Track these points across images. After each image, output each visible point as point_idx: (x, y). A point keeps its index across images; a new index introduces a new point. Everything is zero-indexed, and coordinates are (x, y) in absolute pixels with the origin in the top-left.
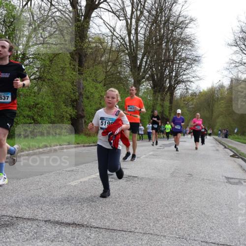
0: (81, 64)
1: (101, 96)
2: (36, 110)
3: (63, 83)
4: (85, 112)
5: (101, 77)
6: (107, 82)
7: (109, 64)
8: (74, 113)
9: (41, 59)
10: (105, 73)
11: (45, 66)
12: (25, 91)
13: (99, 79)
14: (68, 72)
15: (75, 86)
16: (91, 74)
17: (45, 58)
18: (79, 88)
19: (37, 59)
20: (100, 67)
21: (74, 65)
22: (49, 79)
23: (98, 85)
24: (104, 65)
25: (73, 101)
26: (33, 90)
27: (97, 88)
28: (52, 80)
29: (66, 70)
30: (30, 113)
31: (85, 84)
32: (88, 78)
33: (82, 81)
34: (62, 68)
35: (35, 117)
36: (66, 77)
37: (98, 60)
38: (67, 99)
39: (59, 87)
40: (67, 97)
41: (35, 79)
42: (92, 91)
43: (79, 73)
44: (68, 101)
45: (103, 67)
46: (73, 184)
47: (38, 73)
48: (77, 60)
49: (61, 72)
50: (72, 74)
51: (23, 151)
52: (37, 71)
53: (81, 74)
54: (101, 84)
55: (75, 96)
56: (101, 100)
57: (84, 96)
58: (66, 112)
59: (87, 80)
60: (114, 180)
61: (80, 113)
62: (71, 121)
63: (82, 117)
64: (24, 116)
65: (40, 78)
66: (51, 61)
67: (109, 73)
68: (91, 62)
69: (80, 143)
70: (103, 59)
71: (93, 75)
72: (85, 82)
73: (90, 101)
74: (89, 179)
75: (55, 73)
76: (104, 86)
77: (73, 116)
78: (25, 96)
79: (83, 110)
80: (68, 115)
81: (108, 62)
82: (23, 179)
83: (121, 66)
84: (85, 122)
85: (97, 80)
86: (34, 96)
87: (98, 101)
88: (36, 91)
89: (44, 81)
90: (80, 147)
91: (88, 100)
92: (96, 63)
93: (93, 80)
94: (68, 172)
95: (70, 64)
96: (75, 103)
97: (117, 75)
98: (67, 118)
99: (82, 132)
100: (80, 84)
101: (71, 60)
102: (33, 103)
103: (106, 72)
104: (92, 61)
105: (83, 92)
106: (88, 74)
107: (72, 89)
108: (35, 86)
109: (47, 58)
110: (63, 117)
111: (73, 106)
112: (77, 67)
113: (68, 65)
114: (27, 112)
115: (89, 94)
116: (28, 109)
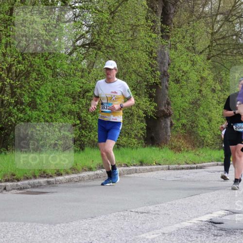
0: (166, 19)
1: (202, 78)
2: (84, 101)
3: (132, 54)
4: (172, 107)
5: (203, 43)
6: (214, 53)
7: (218, 18)
8: (152, 108)
9: (96, 9)
10: (210, 36)
11: (102, 23)
12: (66, 66)
13: (199, 47)
14: (142, 34)
15: (155, 58)
16: (184, 37)
18: (162, 63)
19: (88, 9)
20: (201, 24)
21: (153, 21)
22: (108, 47)
23: (199, 59)
24: (209, 20)
25: (150, 87)
26: (80, 66)
27: (194, 63)
28: (114, 48)
29: (139, 30)
30: (74, 108)
31: (173, 57)
32: (178, 45)
33: (167, 51)
34: (132, 25)
35: (82, 114)
36: (139, 43)
37: (197, 11)
38: (139, 83)
39: (125, 60)
40: (139, 79)
41: (83, 46)
42: (185, 69)
43: (162, 36)
44: (140, 87)
45: (207, 24)
46: (148, 237)
47: (88, 36)
48: (160, 12)
49: (131, 33)
50: (151, 36)
51: (60, 175)
52: (87, 32)
53: (165, 37)
54: (202, 56)
55: (155, 77)
56: (201, 85)
57: (171, 78)
58: (138, 106)
59: (176, 49)
60: (224, 233)
61: (163, 108)
62: (147, 123)
63: (167, 115)
64: (63, 112)
65: (92, 44)
66: (112, 13)
67: (217, 36)
69: (162, 162)
70: (207, 9)
71: (188, 39)
72: (173, 51)
73: (181, 87)
74: (179, 229)
75: (120, 35)
76: (209, 59)
77: (150, 114)
78: (66, 76)
79: (168, 104)
80: (141, 112)
81: (217, 15)
82: (59, 223)
83: (241, 23)
84: (172, 125)
85: (194, 49)
86: (82, 77)
87: (197, 87)
88: (85, 67)
89: (99, 49)
90: (162, 169)
91: (178, 86)
92: (194, 18)
93: (188, 48)
94: (141, 215)
95: (147, 19)
96: (154, 90)
97: (233, 40)
98: (139, 117)
99: (166, 143)
100: (165, 55)
101: (148, 11)
102: (79, 90)
103: (212, 34)
104: (187, 14)
105: (169, 71)
106: (179, 37)
107: (150, 64)
108: (84, 58)
109: (106, 7)
110: (132, 114)
111: (151, 96)
112: (159, 24)
113: (143, 21)
114: (68, 106)
115: (179, 74)
116: (70, 100)
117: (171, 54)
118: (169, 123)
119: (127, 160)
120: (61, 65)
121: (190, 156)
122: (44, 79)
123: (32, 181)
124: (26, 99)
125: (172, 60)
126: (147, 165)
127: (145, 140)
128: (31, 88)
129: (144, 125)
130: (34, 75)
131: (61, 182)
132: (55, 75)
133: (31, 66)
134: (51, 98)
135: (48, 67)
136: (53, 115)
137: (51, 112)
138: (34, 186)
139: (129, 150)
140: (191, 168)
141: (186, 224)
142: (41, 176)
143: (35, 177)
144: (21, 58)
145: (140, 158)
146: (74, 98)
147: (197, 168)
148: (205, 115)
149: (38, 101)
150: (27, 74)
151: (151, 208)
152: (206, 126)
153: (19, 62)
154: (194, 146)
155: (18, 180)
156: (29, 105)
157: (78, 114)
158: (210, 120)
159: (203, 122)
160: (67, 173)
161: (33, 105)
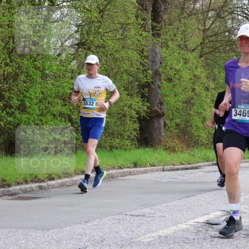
0: (156, 16)
1: (195, 76)
3: (123, 53)
4: (165, 107)
5: (195, 40)
6: (207, 50)
7: (210, 15)
8: (145, 108)
9: (84, 8)
10: (202, 33)
11: (91, 22)
12: (55, 68)
13: (191, 44)
14: (133, 32)
15: (147, 57)
16: (175, 35)
17: (90, 6)
18: (154, 62)
19: (76, 8)
20: (193, 21)
21: (144, 19)
22: (98, 47)
23: (190, 56)
24: (201, 17)
25: (142, 86)
26: (70, 67)
27: (186, 62)
28: (104, 48)
29: (129, 29)
30: (64, 110)
31: (165, 55)
32: (170, 43)
33: (158, 49)
34: (122, 24)
35: (73, 116)
36: (129, 42)
37: (188, 8)
38: (131, 83)
39: (116, 60)
40: (131, 79)
42: (177, 68)
43: (153, 34)
44: (132, 87)
45: (198, 21)
46: (144, 240)
47: (77, 36)
48: (150, 9)
49: (121, 31)
50: (141, 35)
51: (52, 179)
53: (156, 35)
54: (194, 54)
55: (146, 76)
56: (194, 84)
57: (163, 77)
58: (130, 106)
59: (168, 47)
61: (156, 108)
62: (140, 123)
63: (160, 115)
64: (54, 115)
65: (81, 44)
66: (101, 12)
67: (209, 33)
68: (175, 13)
69: (156, 163)
70: (198, 6)
71: (180, 36)
72: (164, 50)
73: (174, 86)
74: (175, 232)
75: (110, 34)
76: (201, 56)
77: (143, 114)
78: (56, 77)
79: (161, 103)
80: (134, 113)
81: (208, 12)
82: (53, 229)
83: (233, 19)
84: (165, 124)
85: (186, 46)
86: (72, 78)
87: (189, 86)
88: (75, 68)
89: (89, 49)
90: (157, 171)
91: (170, 85)
92: (185, 14)
93: (179, 46)
94: (136, 218)
95: (137, 17)
96: (146, 90)
97: (226, 36)
98: (131, 117)
99: (160, 144)
100: (156, 53)
101: (138, 9)
103: (204, 31)
104: (178, 11)
105: (160, 70)
106: (170, 35)
107: (141, 63)
108: (74, 59)
109: (94, 6)
110: (124, 115)
111: (143, 96)
112: (150, 22)
113: (133, 20)
114: (58, 108)
115: (171, 73)
116: (60, 102)
117: (162, 52)
118: (162, 123)
119: (120, 163)
120: (50, 66)
121: (184, 156)
122: (33, 81)
123: (23, 187)
124: (15, 102)
125: (164, 59)
126: (140, 166)
127: (139, 141)
128: (19, 91)
129: (137, 126)
130: (23, 77)
131: (53, 187)
132: (44, 77)
133: (19, 68)
134: (40, 101)
135: (37, 68)
136: (43, 118)
137: (42, 115)
138: (25, 191)
139: (122, 152)
140: (186, 169)
141: (183, 226)
142: (33, 181)
143: (26, 182)
144: (8, 60)
145: (133, 160)
146: (64, 100)
147: (192, 168)
148: (199, 114)
149: (28, 104)
150: (16, 77)
151: (146, 210)
152: (201, 125)
153: (7, 65)
154: (188, 146)
155: (9, 186)
156: (18, 108)
157: (69, 116)
158: (204, 119)
159: (197, 121)
160: (60, 177)
161: (22, 108)
